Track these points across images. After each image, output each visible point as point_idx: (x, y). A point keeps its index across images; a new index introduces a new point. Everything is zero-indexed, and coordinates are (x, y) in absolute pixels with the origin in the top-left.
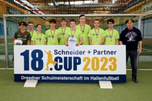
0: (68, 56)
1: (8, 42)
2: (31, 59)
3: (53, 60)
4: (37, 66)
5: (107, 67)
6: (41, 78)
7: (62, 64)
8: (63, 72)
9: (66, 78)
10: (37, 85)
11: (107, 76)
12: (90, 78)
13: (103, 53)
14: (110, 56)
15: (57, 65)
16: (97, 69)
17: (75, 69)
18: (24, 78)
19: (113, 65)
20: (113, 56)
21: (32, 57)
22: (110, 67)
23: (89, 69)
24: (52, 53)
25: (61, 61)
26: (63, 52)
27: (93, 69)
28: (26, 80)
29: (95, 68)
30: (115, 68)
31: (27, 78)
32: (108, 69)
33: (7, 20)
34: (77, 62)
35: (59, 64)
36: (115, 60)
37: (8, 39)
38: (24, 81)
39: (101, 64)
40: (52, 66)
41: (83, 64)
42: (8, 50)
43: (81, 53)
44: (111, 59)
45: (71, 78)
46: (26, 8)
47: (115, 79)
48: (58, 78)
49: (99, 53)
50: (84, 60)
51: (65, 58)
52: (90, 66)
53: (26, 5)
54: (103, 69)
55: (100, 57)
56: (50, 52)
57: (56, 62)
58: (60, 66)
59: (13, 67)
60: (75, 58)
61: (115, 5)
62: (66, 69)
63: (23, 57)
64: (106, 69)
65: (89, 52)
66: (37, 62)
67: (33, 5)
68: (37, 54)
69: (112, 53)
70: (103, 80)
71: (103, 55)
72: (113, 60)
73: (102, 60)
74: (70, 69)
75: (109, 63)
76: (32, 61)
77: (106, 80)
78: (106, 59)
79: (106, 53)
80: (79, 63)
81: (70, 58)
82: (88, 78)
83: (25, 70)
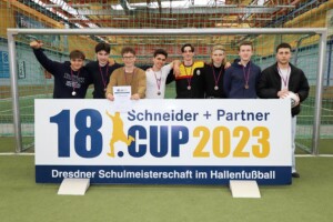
0: (159, 124)
1: (19, 95)
2: (73, 130)
3: (126, 132)
4: (88, 148)
5: (248, 148)
6: (97, 175)
7: (147, 142)
8: (148, 159)
9: (155, 175)
10: (87, 190)
11: (249, 169)
12: (209, 175)
13: (239, 117)
14: (255, 124)
15: (133, 144)
16: (226, 153)
17: (176, 153)
18: (59, 174)
19: (261, 145)
20: (263, 123)
21: (77, 126)
22: (255, 149)
23: (207, 155)
24: (124, 117)
25: (143, 136)
26: (147, 114)
27: (217, 153)
28: (62, 178)
29: (221, 151)
30: (266, 152)
31: (65, 174)
32: (251, 154)
34: (181, 137)
35: (139, 142)
36: (266, 132)
37: (19, 88)
38: (59, 181)
39: (235, 142)
40: (124, 147)
41: (193, 141)
42: (20, 111)
43: (188, 117)
44: (256, 132)
45: (165, 175)
46: (60, 15)
47: (267, 176)
48: (137, 175)
49: (230, 117)
50: (196, 134)
51: (153, 129)
52: (209, 148)
53: (60, 9)
54: (238, 153)
55: (232, 125)
56: (118, 113)
57: (131, 138)
58: (141, 146)
59: (32, 149)
60: (175, 131)
61: (266, 10)
62: (154, 153)
63: (55, 126)
64: (247, 155)
65: (207, 115)
66: (88, 138)
67: (76, 8)
68: (89, 119)
69: (259, 116)
70: (238, 179)
71: (239, 122)
72: (261, 133)
73: (236, 133)
74: (163, 153)
75: (253, 141)
76: (77, 135)
77: (245, 179)
78: (246, 130)
79: (245, 116)
80: (185, 140)
81: (164, 129)
82: (203, 175)
83: (60, 155)
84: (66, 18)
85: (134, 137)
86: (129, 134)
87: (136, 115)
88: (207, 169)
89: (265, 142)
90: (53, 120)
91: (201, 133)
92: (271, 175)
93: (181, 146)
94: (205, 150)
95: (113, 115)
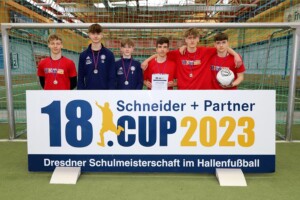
0: (148, 114)
1: (12, 83)
2: (64, 121)
3: (115, 123)
4: (79, 138)
5: (234, 138)
6: (88, 164)
7: (136, 132)
8: (137, 149)
9: (144, 164)
10: (79, 178)
11: (234, 158)
12: (196, 163)
13: (226, 107)
14: (242, 114)
15: (123, 133)
16: (212, 143)
17: (164, 143)
18: (51, 163)
19: (246, 135)
20: (248, 114)
21: (68, 116)
22: (241, 138)
23: (194, 144)
24: (113, 107)
25: (132, 126)
26: (135, 105)
27: (204, 143)
28: (54, 167)
29: (208, 140)
30: (251, 142)
31: (56, 162)
32: (237, 143)
33: (10, 38)
34: (169, 127)
35: (128, 132)
36: (251, 122)
37: (12, 77)
38: (51, 169)
39: (221, 132)
40: (113, 136)
41: (181, 131)
42: (14, 99)
43: (176, 107)
44: (242, 121)
45: (154, 164)
46: (49, 12)
47: (252, 164)
48: (127, 164)
49: (217, 108)
50: (184, 124)
51: (142, 119)
52: (196, 137)
54: (225, 142)
55: (218, 116)
56: (107, 105)
57: (121, 128)
58: (130, 136)
59: (24, 136)
60: (164, 120)
61: (229, 9)
62: (143, 142)
64: (233, 144)
65: (195, 106)
66: (79, 129)
68: (79, 110)
69: (244, 107)
70: (224, 167)
71: (226, 113)
72: (246, 123)
73: (222, 124)
74: (152, 143)
75: (239, 130)
76: (68, 125)
77: (231, 167)
78: (232, 120)
79: (232, 107)
80: (173, 130)
81: (153, 120)
82: (191, 163)
83: (52, 145)
84: (54, 15)
85: (124, 127)
86: (119, 124)
87: (125, 105)
88: (194, 158)
89: (250, 132)
90: (44, 110)
91: (189, 123)
92: (256, 163)
93: (169, 136)
94: (192, 140)
95: (103, 106)
